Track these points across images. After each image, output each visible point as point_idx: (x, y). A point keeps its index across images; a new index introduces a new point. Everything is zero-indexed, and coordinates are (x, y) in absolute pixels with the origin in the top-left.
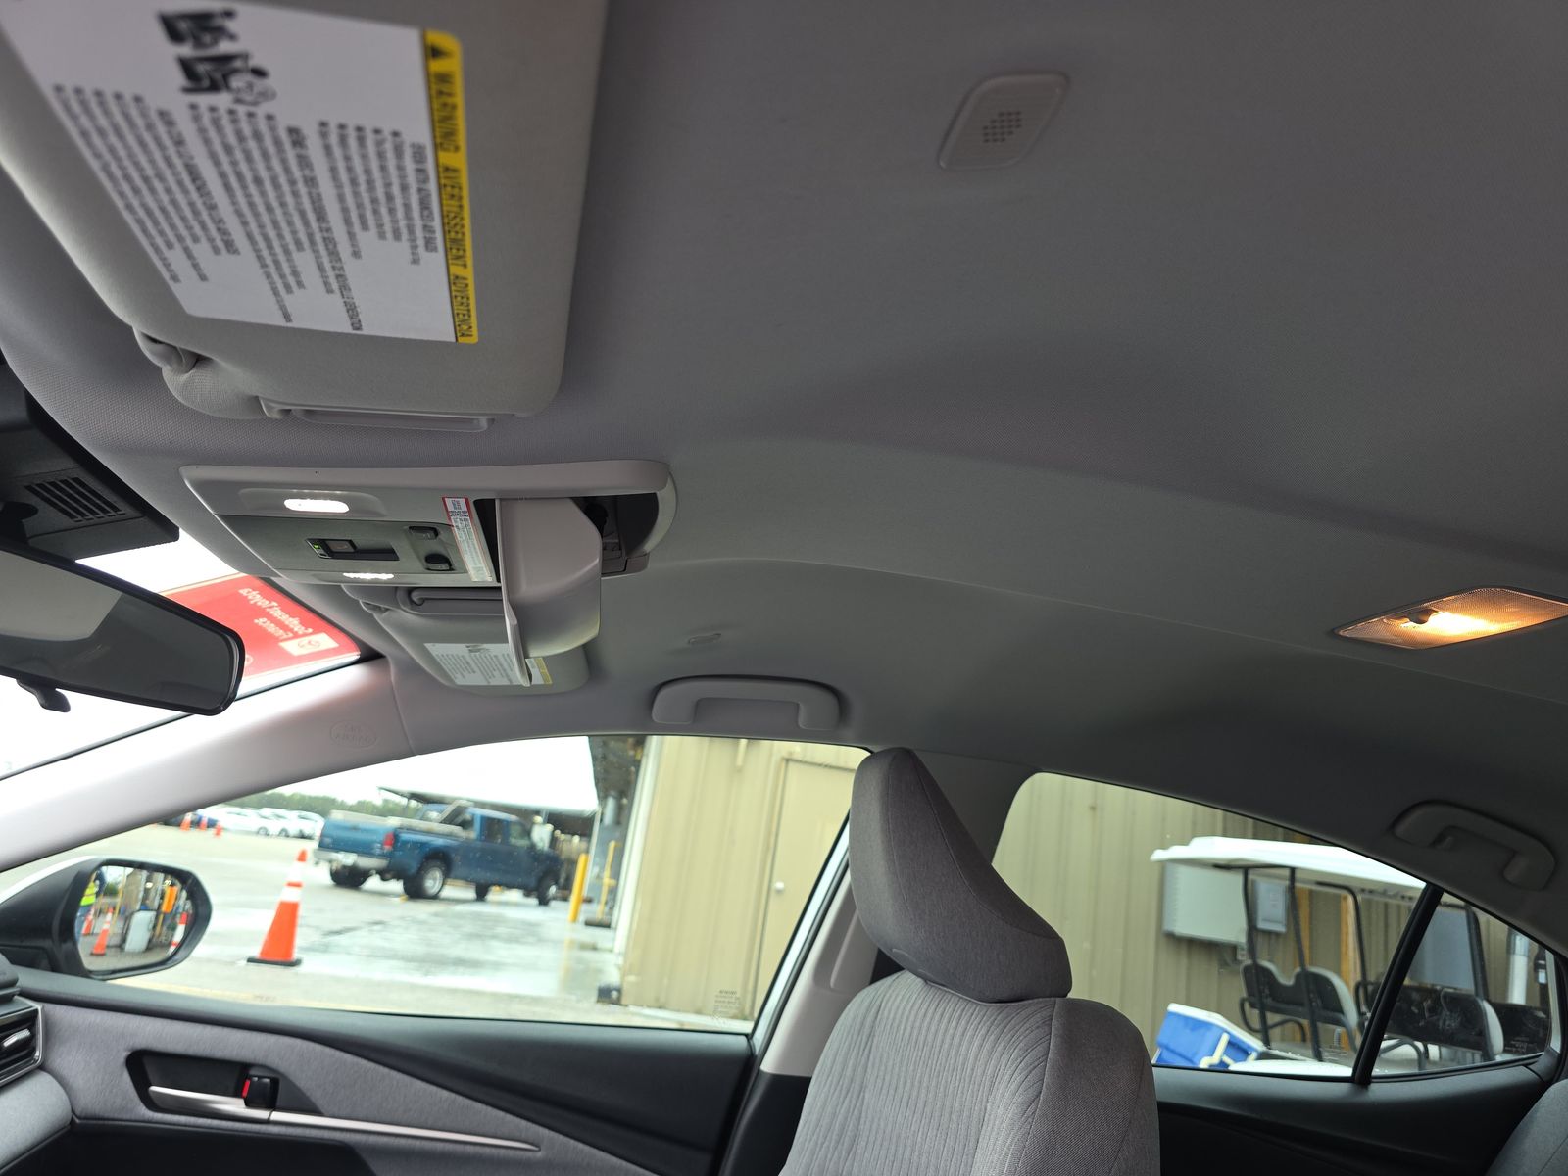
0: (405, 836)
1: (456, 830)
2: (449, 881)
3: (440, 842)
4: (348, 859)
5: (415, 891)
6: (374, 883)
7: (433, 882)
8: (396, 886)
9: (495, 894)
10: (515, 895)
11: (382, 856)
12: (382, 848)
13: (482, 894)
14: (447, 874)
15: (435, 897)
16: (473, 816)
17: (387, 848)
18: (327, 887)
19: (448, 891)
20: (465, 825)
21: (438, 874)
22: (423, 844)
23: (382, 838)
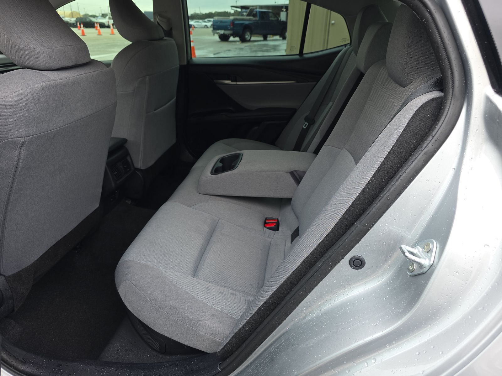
0: (236, 22)
1: (251, 17)
2: (252, 35)
3: (247, 22)
4: (222, 32)
5: (243, 40)
6: (232, 39)
7: (247, 36)
8: (237, 39)
9: (270, 38)
10: (277, 37)
11: (230, 30)
12: (230, 27)
13: (265, 39)
14: (252, 34)
15: (249, 41)
16: (256, 12)
17: (232, 27)
18: (219, 42)
19: (253, 38)
20: (255, 15)
21: (249, 34)
22: (241, 24)
23: (229, 24)
